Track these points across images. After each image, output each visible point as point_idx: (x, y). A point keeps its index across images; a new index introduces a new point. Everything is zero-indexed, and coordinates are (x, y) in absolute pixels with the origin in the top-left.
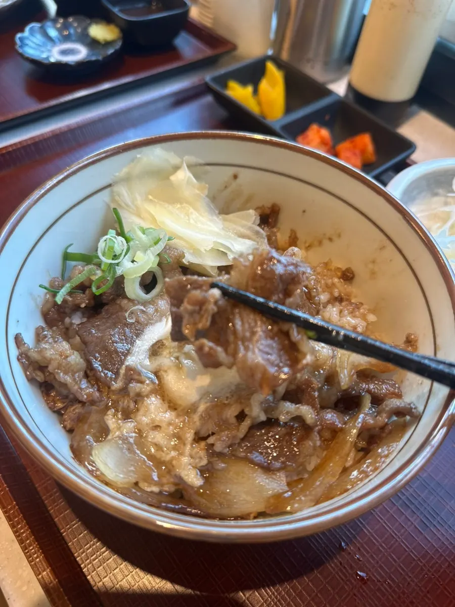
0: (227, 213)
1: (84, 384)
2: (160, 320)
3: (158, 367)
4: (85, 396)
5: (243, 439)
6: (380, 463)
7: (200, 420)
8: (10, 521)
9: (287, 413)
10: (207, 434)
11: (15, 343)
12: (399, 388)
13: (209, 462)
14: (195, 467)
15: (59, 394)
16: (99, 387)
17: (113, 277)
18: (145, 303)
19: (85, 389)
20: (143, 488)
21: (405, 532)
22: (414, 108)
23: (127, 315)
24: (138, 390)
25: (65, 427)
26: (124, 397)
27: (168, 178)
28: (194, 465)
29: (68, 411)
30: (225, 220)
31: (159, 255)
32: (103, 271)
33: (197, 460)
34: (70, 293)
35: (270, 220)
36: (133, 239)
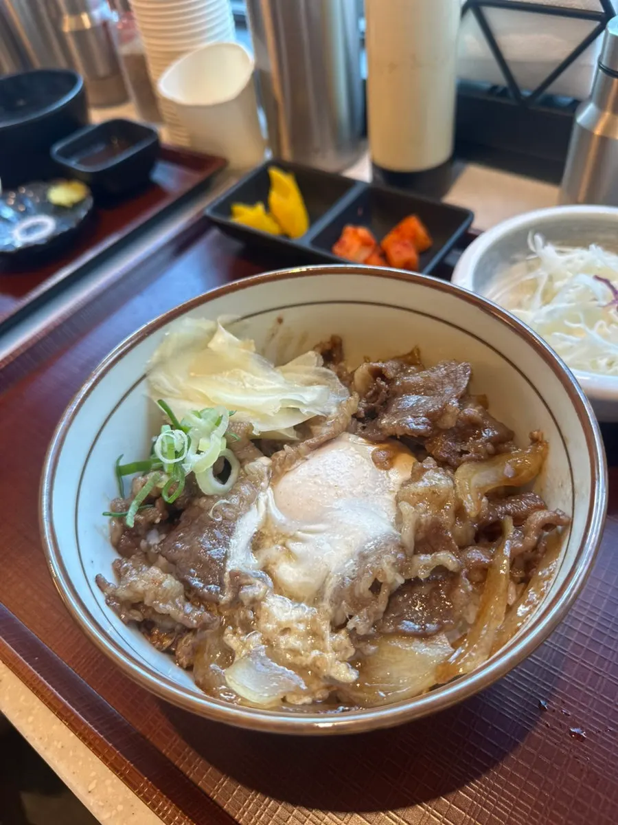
0: (284, 364)
1: (188, 608)
2: (250, 509)
3: (265, 561)
4: (195, 621)
5: (386, 612)
6: (544, 587)
7: (331, 605)
8: (148, 801)
9: (425, 567)
10: (345, 619)
11: (97, 587)
12: (541, 499)
13: (357, 650)
14: (343, 661)
15: (162, 629)
16: (206, 607)
17: (182, 477)
18: (226, 495)
19: (192, 614)
20: (293, 703)
21: (609, 665)
22: (458, 165)
23: (210, 514)
24: (251, 596)
25: (181, 666)
26: (237, 609)
27: (206, 347)
28: (341, 659)
29: (179, 646)
30: (284, 372)
31: (224, 436)
32: (168, 474)
33: (343, 653)
34: (139, 512)
35: (334, 355)
36: (190, 428)
